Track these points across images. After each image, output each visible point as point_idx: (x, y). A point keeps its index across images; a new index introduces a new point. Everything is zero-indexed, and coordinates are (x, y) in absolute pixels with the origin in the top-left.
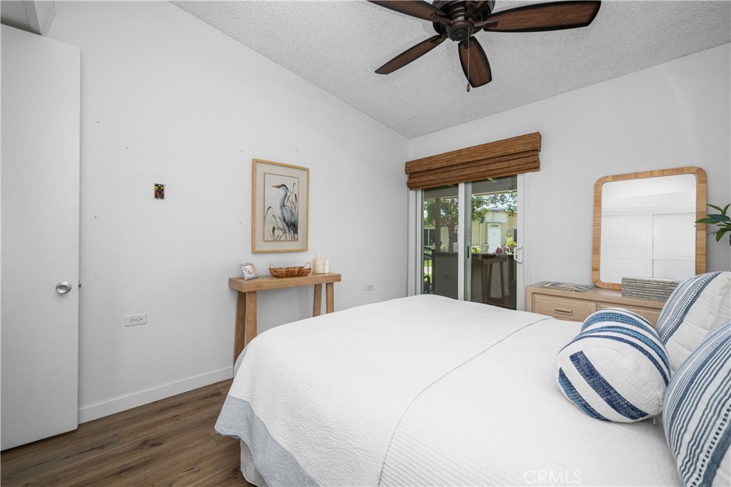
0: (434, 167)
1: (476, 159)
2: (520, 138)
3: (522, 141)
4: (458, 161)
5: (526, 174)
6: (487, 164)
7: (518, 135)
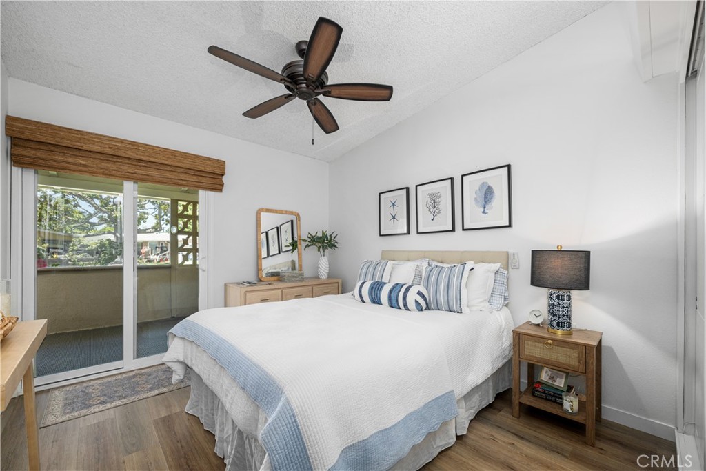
0: (85, 147)
1: (160, 161)
2: (210, 159)
3: (211, 163)
4: (131, 154)
5: (209, 192)
6: (172, 171)
7: (208, 156)
